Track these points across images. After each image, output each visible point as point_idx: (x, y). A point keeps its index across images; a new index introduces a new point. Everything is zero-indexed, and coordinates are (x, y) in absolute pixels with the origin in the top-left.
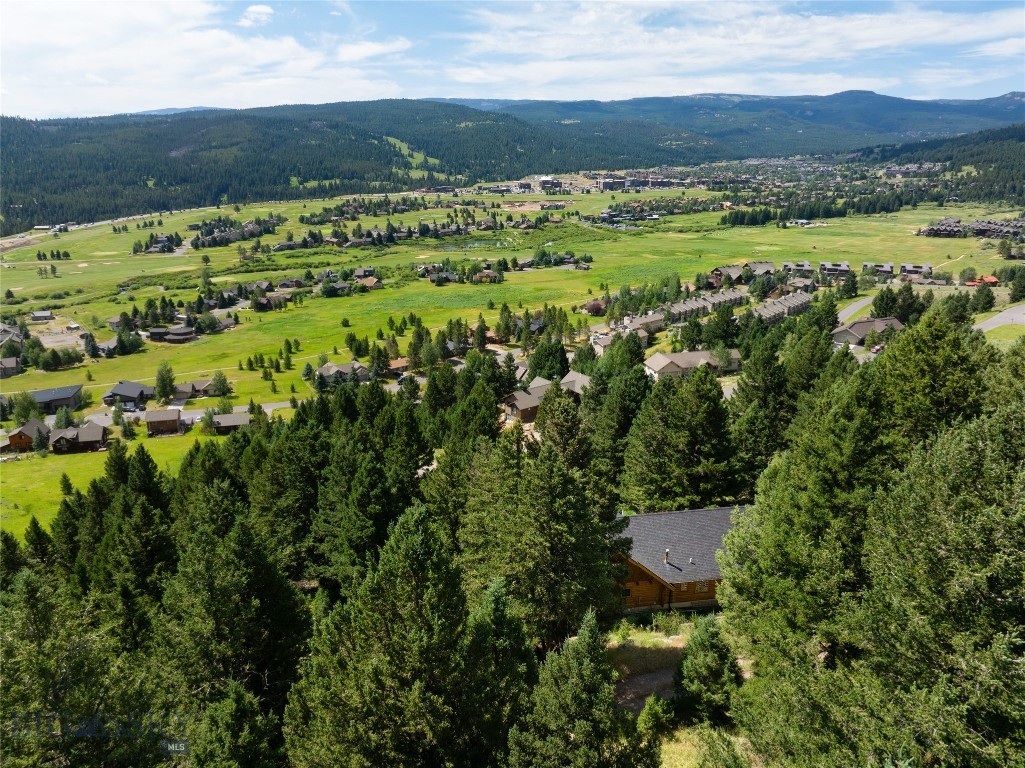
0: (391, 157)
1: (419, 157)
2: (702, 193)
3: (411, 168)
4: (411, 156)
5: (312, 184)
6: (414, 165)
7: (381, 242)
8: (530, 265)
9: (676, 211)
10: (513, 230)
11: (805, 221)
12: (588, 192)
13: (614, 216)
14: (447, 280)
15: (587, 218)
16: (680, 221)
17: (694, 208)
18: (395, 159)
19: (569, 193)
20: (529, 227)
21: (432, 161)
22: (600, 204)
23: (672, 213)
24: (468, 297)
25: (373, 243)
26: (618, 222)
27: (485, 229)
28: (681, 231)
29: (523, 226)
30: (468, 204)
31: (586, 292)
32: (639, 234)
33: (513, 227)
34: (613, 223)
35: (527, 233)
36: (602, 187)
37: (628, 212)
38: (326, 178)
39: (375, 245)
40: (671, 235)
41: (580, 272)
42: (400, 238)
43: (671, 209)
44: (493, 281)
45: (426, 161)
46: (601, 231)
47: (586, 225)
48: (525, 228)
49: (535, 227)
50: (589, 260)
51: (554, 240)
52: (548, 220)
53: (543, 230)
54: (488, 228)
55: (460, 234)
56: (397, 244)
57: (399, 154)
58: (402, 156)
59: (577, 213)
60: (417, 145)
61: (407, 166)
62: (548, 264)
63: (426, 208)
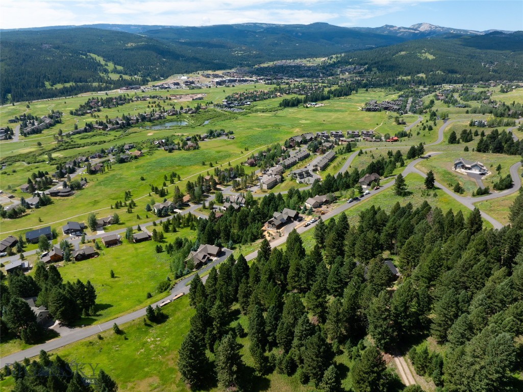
0: (95, 66)
1: (111, 66)
2: (263, 86)
3: (109, 73)
4: (107, 65)
5: (59, 86)
6: (109, 70)
7: (124, 127)
8: (206, 137)
9: (257, 99)
10: (185, 115)
11: (314, 103)
12: (210, 87)
13: (230, 104)
14: (173, 149)
15: (218, 105)
16: (260, 105)
17: (264, 96)
18: (99, 67)
19: (200, 88)
20: (193, 113)
21: (119, 68)
22: (220, 96)
23: (255, 101)
24: (189, 159)
25: (121, 128)
26: (233, 107)
27: (172, 115)
28: (263, 112)
29: (190, 112)
30: (154, 97)
31: (240, 153)
32: (245, 114)
33: (185, 113)
34: (231, 107)
35: (193, 116)
36: (215, 84)
37: (235, 100)
38: (66, 82)
39: (122, 128)
40: (260, 114)
41: (232, 141)
42: (133, 123)
43: (254, 98)
44: (195, 149)
45: (116, 68)
46: (227, 113)
47: (218, 110)
48: (191, 113)
49: (195, 112)
50: (232, 133)
51: (208, 120)
52: (200, 108)
53: (199, 114)
54: (173, 115)
55: (161, 119)
56: (132, 127)
57: (99, 64)
58: (102, 65)
59: (212, 103)
60: (108, 58)
61: (106, 71)
62: (214, 137)
63: (133, 101)
